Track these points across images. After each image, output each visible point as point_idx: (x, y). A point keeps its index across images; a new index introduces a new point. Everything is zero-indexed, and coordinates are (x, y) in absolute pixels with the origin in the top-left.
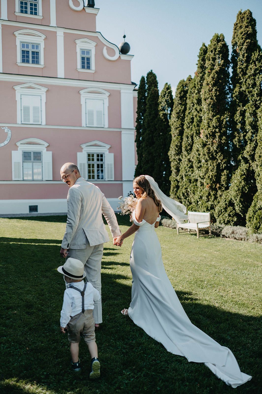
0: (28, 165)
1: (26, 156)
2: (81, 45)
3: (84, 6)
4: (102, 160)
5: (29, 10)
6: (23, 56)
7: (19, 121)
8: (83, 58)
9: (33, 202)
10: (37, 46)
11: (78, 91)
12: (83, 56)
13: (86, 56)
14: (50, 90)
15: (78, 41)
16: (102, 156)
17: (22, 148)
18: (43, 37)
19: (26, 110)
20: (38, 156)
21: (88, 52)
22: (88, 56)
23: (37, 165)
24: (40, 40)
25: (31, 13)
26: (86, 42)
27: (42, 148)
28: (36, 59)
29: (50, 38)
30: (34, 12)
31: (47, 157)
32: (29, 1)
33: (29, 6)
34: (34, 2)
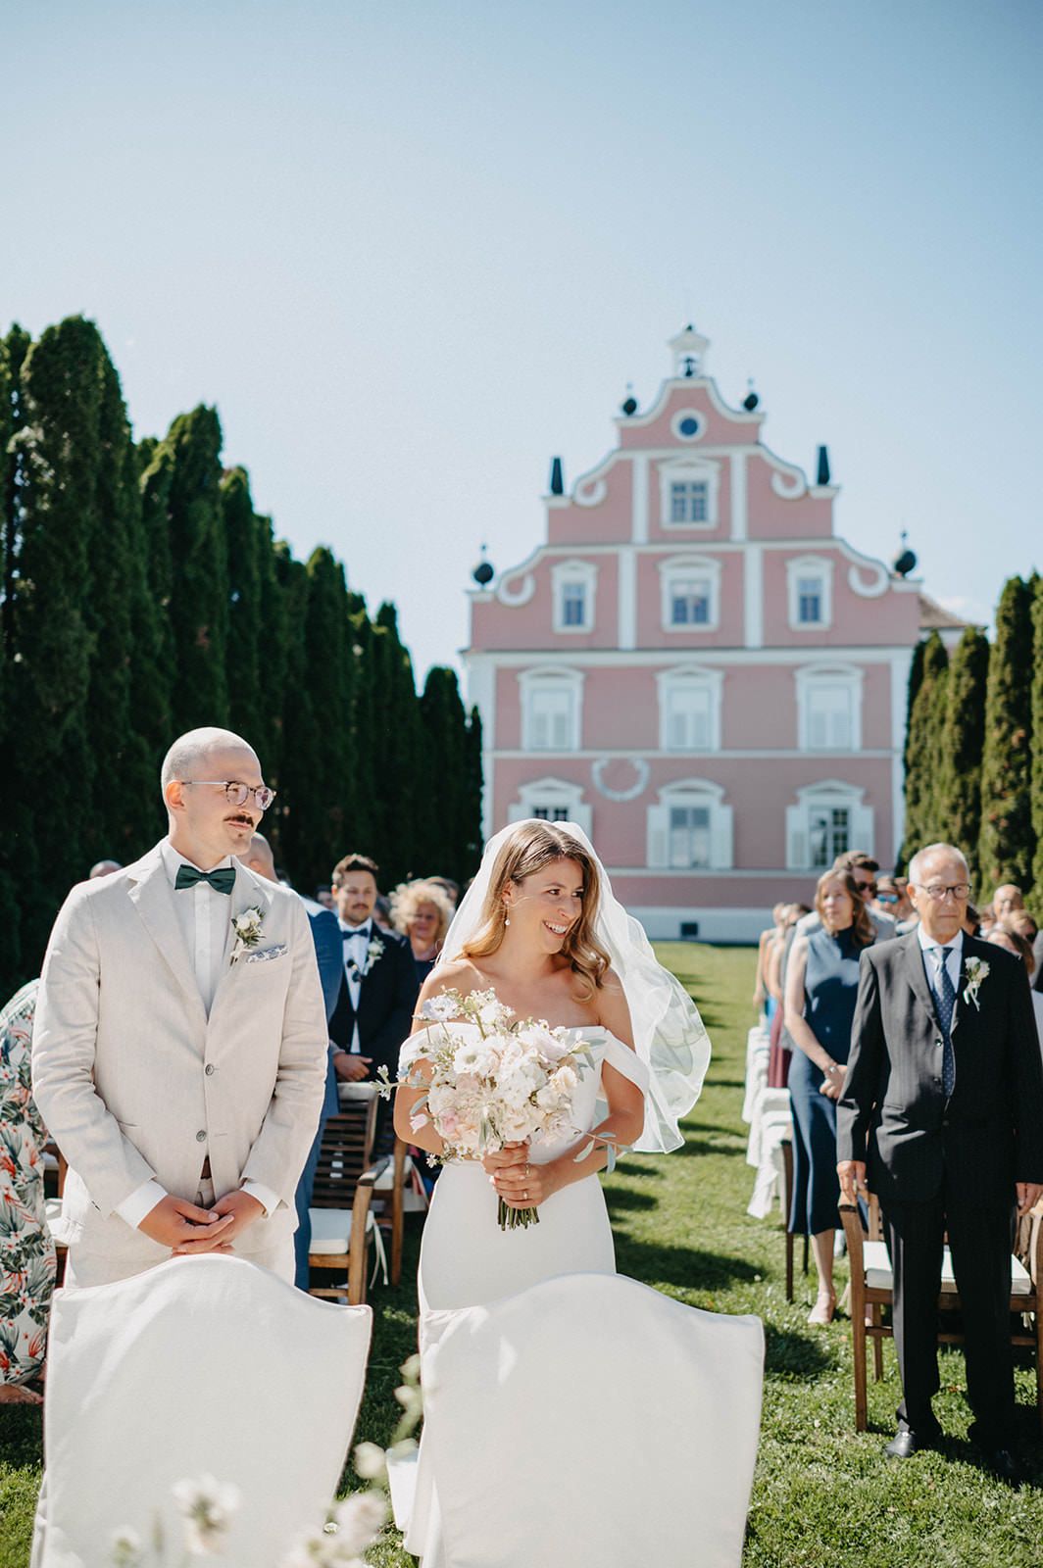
0: (681, 834)
1: (678, 818)
2: (797, 572)
3: (809, 485)
4: (845, 823)
5: (688, 514)
6: (676, 611)
7: (663, 744)
8: (803, 600)
9: (689, 915)
10: (706, 582)
11: (789, 672)
12: (804, 594)
13: (810, 592)
14: (730, 675)
15: (789, 565)
16: (845, 813)
17: (671, 798)
18: (717, 565)
19: (679, 720)
20: (702, 817)
21: (816, 582)
22: (814, 593)
23: (700, 835)
24: (710, 574)
25: (694, 518)
26: (809, 564)
27: (710, 798)
28: (701, 610)
29: (732, 567)
30: (700, 514)
31: (722, 818)
32: (689, 496)
33: (689, 506)
34: (698, 495)
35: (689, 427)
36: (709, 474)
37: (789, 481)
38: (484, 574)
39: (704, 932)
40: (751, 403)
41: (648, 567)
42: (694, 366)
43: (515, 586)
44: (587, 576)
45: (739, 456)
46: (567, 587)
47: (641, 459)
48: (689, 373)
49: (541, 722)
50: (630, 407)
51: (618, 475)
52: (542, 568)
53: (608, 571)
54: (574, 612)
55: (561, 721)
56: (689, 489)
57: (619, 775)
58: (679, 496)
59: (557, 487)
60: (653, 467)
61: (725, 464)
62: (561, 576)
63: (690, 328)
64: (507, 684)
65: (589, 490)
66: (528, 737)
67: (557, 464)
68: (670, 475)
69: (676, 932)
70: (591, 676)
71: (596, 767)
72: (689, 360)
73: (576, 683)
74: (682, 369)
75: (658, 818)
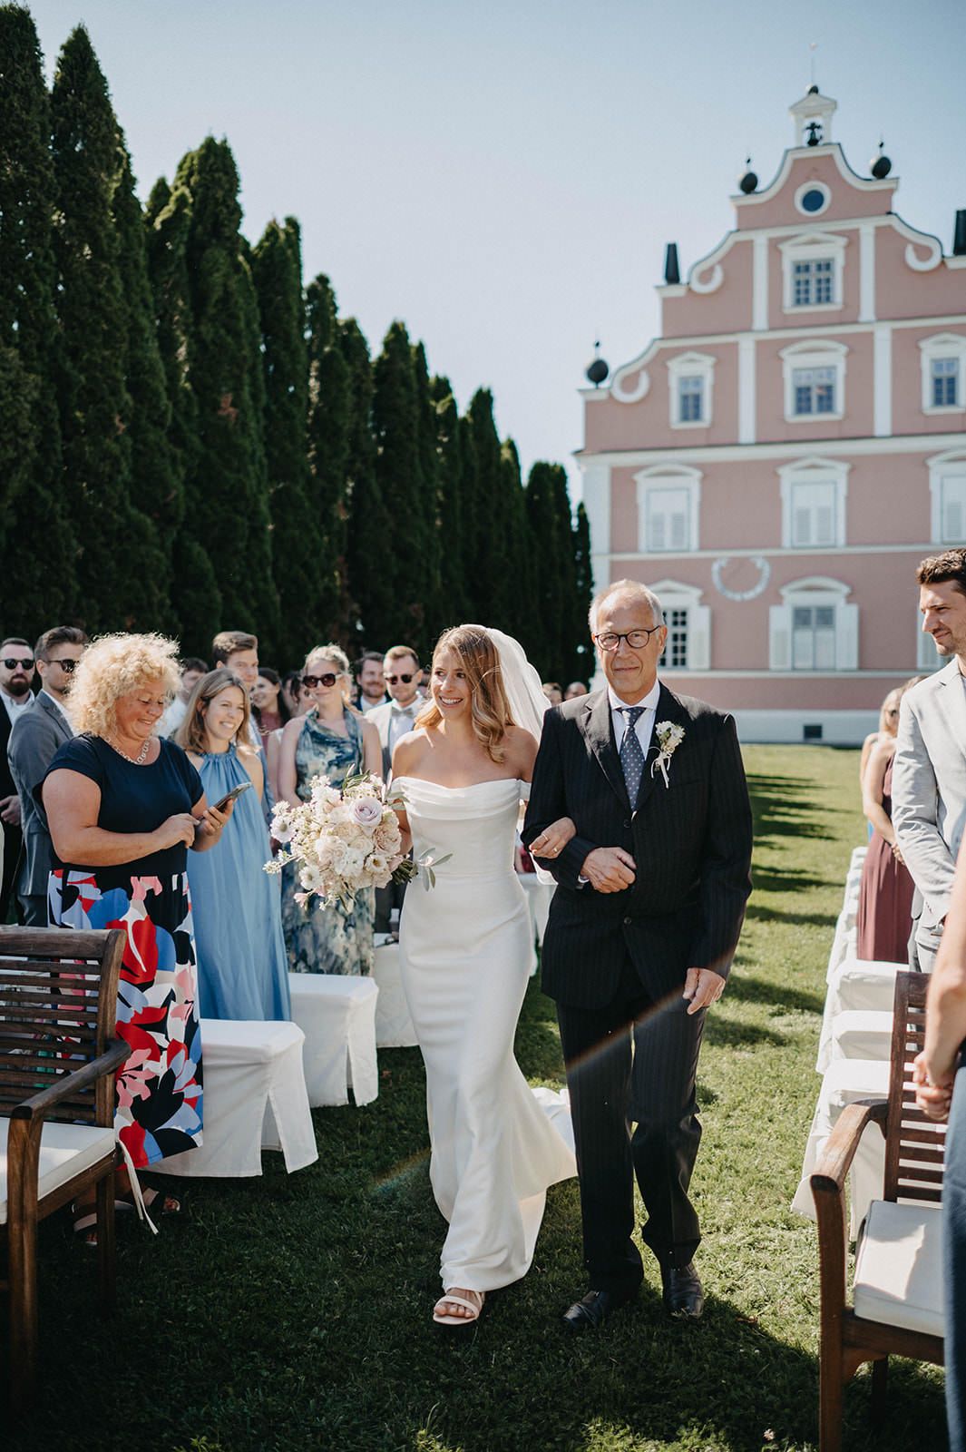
0: (805, 636)
1: (802, 617)
2: (931, 351)
3: (943, 256)
5: (813, 295)
6: (799, 400)
7: (786, 541)
8: (938, 382)
9: (813, 717)
10: (831, 370)
11: (922, 460)
12: (939, 375)
13: (945, 374)
14: (856, 466)
15: (923, 345)
17: (794, 597)
18: (843, 349)
19: (803, 516)
20: (826, 617)
21: (952, 363)
22: (951, 374)
23: (824, 634)
24: (836, 359)
25: (819, 300)
26: (945, 342)
27: (836, 596)
28: (826, 402)
29: (860, 350)
30: (825, 296)
31: (847, 617)
32: (813, 276)
33: (813, 287)
34: (823, 275)
35: (813, 201)
36: (834, 250)
37: (923, 253)
38: (598, 372)
39: (828, 735)
40: (882, 168)
41: (769, 355)
42: (818, 133)
43: (629, 383)
44: (704, 367)
45: (867, 229)
46: (684, 381)
47: (761, 239)
48: (813, 142)
49: (658, 523)
50: (749, 184)
51: (736, 257)
52: (657, 363)
53: (726, 361)
54: (691, 407)
55: (679, 520)
56: (813, 268)
57: (740, 574)
58: (803, 277)
59: (672, 276)
60: (774, 247)
61: (853, 240)
62: (678, 369)
63: (815, 90)
64: (622, 483)
65: (706, 276)
66: (645, 538)
67: (672, 251)
68: (792, 254)
69: (799, 735)
70: (709, 473)
71: (716, 567)
72: (813, 127)
73: (693, 480)
74: (807, 136)
75: (780, 618)
